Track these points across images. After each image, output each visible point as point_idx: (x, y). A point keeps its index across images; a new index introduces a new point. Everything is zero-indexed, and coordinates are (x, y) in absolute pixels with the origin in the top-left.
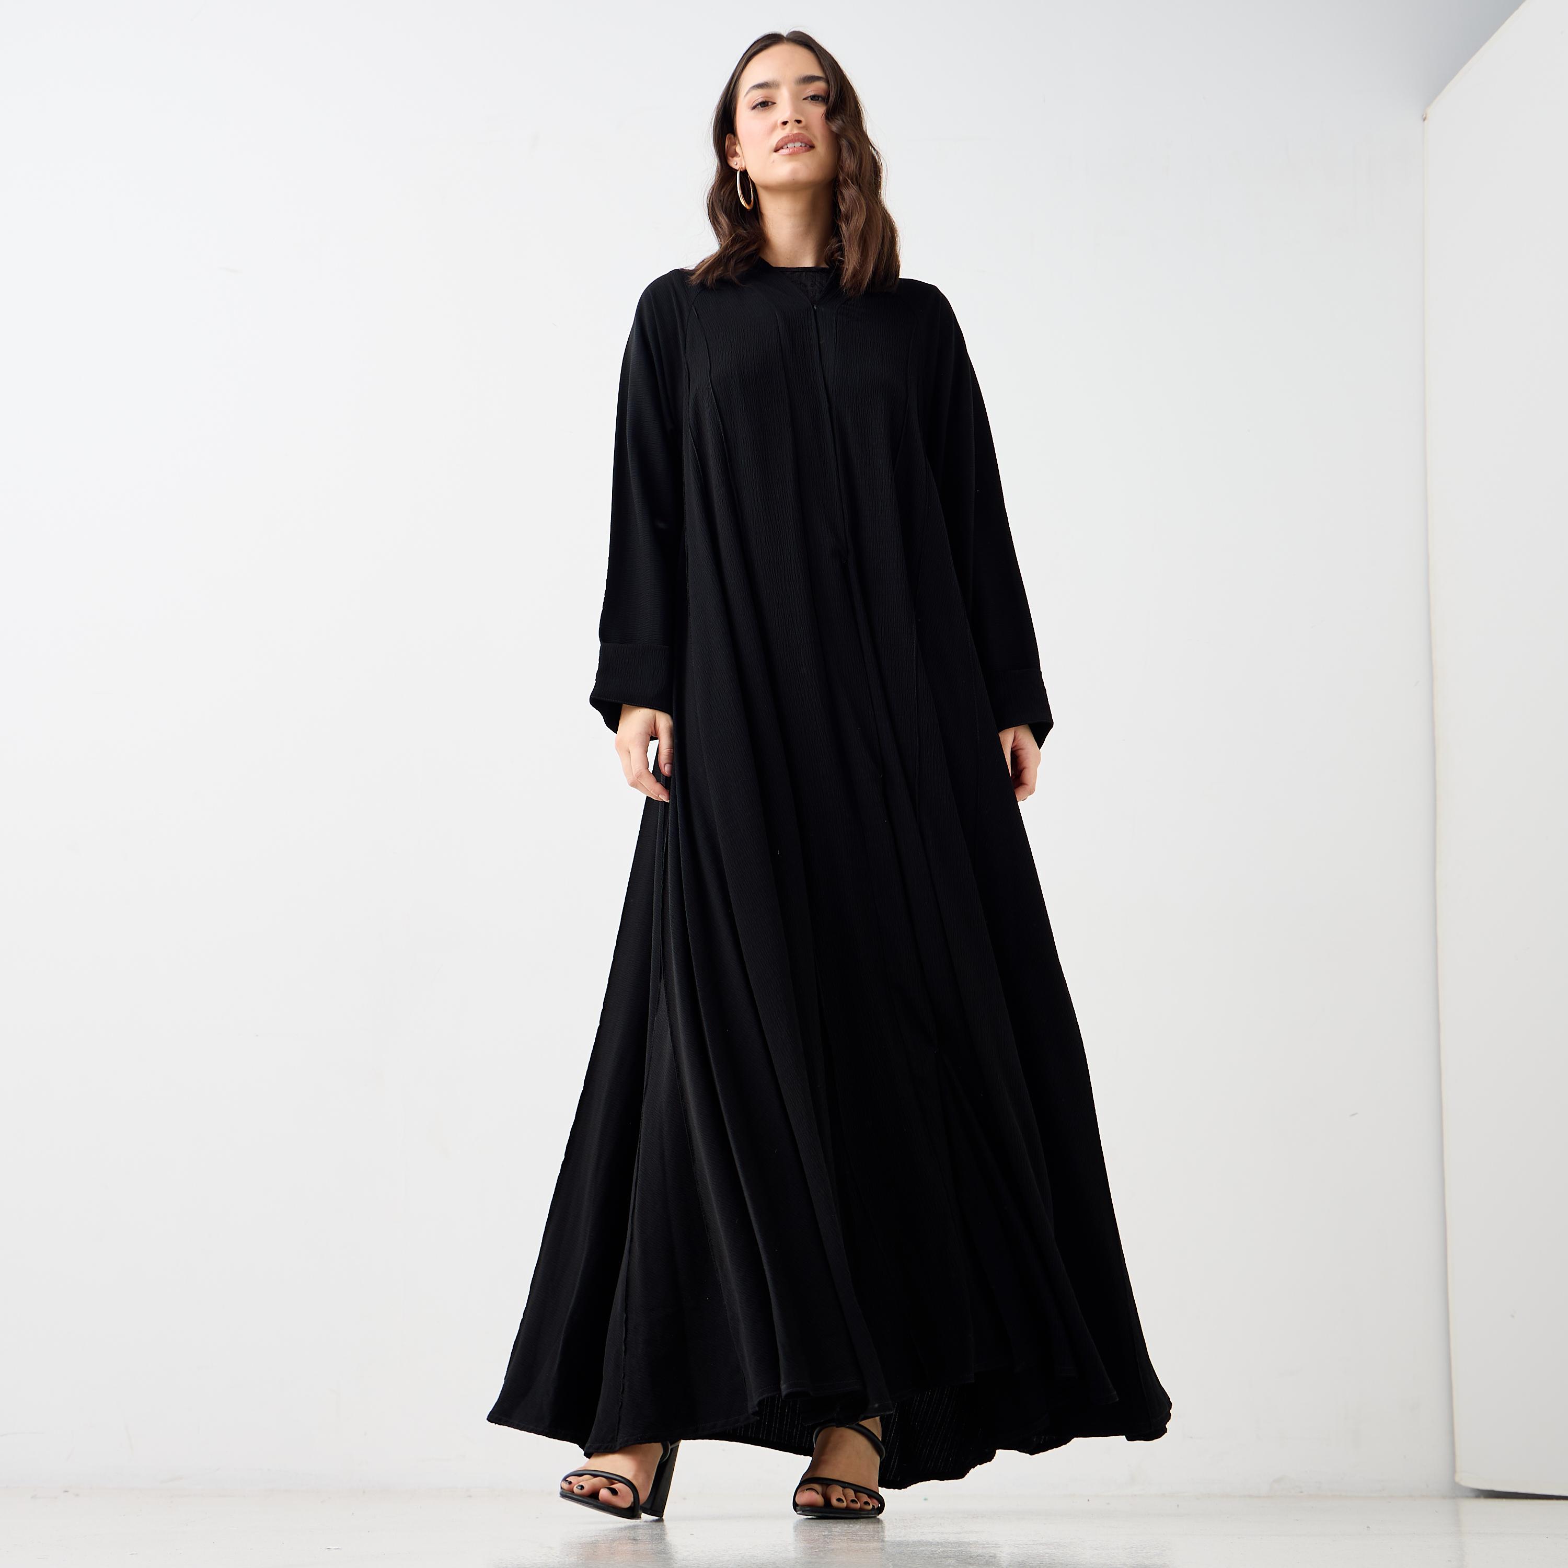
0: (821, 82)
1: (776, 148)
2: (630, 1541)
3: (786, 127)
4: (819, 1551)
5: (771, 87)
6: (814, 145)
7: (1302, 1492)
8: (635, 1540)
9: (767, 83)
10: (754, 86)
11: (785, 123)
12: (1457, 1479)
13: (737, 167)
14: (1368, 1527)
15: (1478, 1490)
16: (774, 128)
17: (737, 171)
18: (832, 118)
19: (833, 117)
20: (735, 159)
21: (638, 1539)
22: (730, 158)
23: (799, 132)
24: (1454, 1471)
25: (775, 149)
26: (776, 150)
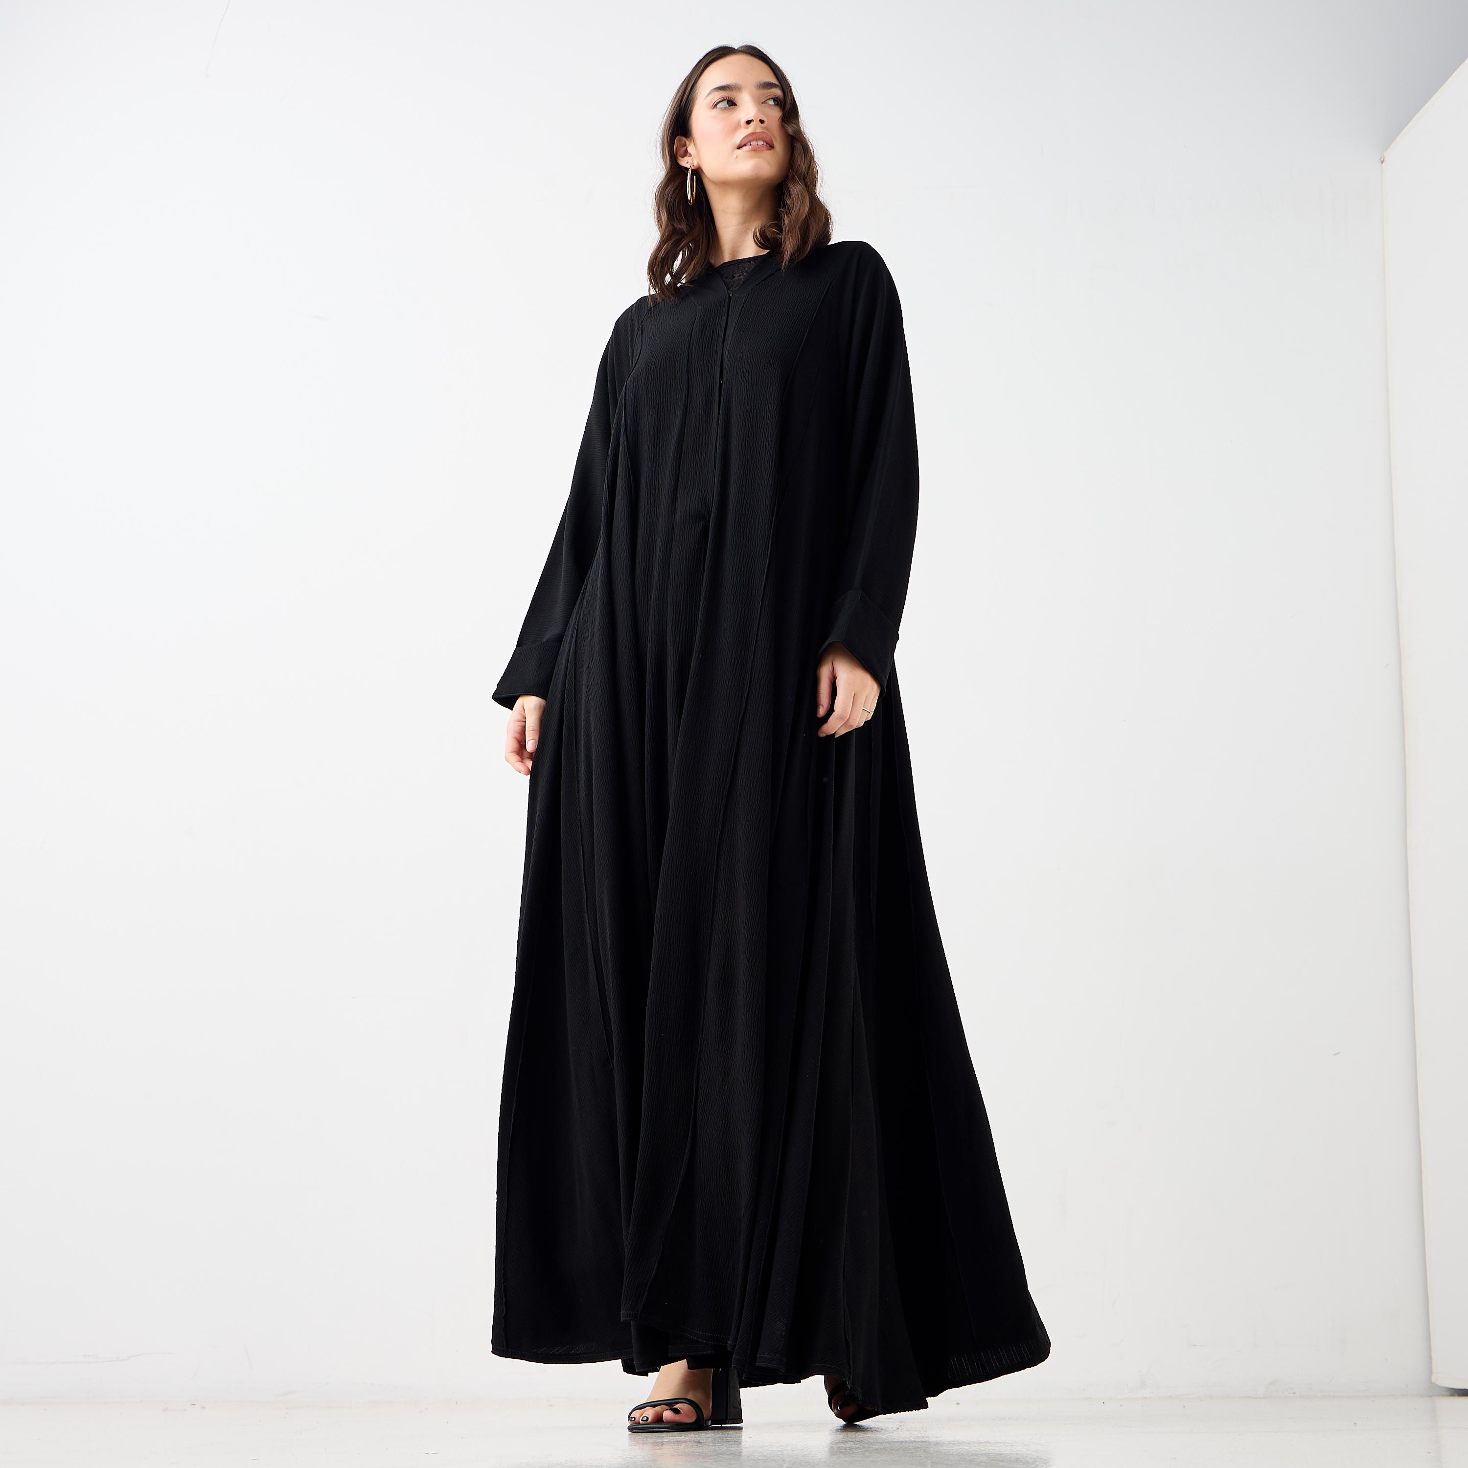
0: (778, 89)
1: (740, 145)
2: (695, 1444)
3: (750, 126)
4: (864, 1451)
5: (732, 89)
6: (773, 145)
7: (1294, 1393)
8: (699, 1442)
9: (730, 86)
10: (716, 88)
11: (749, 122)
12: (1434, 1379)
13: (688, 166)
14: (1355, 1424)
15: (1453, 1389)
16: (737, 126)
17: (687, 169)
18: (788, 122)
19: (789, 120)
20: (686, 158)
21: (702, 1441)
22: (680, 158)
23: (763, 131)
24: (1430, 1372)
25: (737, 147)
26: (739, 148)
